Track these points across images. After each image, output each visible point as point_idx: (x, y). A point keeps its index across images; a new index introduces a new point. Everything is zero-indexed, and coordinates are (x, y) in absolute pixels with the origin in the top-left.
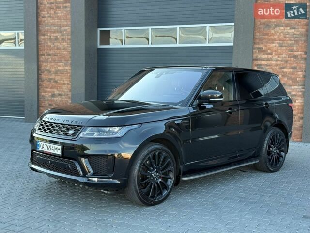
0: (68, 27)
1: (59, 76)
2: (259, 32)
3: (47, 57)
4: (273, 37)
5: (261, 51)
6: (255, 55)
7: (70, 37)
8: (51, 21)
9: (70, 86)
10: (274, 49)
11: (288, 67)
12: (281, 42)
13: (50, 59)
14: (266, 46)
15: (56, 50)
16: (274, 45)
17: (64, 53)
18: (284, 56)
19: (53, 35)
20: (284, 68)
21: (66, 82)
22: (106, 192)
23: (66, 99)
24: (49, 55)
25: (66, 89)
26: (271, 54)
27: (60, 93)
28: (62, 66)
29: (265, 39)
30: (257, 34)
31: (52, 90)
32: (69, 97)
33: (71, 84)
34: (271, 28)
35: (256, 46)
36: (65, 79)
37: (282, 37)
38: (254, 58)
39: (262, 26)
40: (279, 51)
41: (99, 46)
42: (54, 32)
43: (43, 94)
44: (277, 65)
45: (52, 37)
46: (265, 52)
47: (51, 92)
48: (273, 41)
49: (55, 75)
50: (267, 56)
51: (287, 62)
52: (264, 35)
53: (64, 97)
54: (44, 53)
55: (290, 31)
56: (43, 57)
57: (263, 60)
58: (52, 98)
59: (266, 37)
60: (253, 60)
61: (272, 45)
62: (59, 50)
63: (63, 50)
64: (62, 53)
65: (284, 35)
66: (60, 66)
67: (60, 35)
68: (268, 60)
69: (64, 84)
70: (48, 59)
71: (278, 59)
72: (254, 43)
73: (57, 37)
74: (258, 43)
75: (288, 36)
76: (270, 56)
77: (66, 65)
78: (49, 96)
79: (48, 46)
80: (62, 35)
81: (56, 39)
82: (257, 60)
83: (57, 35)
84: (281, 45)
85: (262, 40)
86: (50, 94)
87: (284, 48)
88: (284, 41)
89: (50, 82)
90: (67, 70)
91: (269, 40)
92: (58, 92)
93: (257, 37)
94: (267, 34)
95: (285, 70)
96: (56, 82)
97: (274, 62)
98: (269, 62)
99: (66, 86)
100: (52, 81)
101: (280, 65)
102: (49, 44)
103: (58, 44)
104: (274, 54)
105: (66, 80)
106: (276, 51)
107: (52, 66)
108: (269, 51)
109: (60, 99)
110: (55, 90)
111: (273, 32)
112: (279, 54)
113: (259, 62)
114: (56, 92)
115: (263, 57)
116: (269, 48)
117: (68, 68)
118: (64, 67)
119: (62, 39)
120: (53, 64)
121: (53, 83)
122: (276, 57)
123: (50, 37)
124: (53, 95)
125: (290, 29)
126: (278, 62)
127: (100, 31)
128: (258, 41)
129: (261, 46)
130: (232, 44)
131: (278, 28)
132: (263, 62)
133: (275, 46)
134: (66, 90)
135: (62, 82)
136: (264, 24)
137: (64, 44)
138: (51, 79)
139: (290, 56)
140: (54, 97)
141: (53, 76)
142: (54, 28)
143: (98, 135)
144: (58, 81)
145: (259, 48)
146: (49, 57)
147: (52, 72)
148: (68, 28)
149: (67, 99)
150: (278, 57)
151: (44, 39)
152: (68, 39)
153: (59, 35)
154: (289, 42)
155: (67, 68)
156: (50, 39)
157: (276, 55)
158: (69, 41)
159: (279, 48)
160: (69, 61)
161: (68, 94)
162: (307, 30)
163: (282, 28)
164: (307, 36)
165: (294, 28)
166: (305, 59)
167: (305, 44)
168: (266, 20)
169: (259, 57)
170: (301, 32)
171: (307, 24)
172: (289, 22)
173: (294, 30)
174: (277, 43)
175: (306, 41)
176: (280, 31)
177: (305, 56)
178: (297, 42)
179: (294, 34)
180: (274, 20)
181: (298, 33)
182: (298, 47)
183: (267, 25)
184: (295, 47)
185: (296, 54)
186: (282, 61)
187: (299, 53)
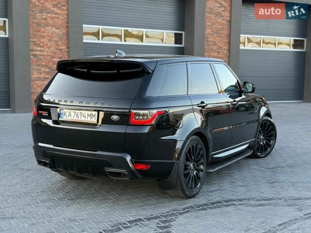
2: (33, 30)
4: (43, 34)
5: (35, 44)
6: (31, 47)
10: (45, 43)
11: (56, 57)
12: (50, 38)
14: (38, 40)
16: (45, 40)
18: (52, 49)
20: (53, 58)
26: (43, 47)
29: (38, 35)
30: (31, 31)
34: (42, 27)
35: (31, 40)
37: (50, 34)
38: (31, 49)
39: (34, 25)
40: (49, 45)
44: (48, 55)
46: (38, 45)
48: (44, 37)
50: (40, 48)
51: (55, 54)
52: (36, 31)
55: (56, 30)
57: (38, 51)
59: (38, 33)
61: (43, 40)
65: (52, 33)
68: (41, 51)
71: (49, 51)
72: (30, 38)
74: (32, 38)
75: (54, 34)
76: (42, 49)
84: (50, 41)
85: (35, 35)
87: (52, 43)
88: (52, 37)
91: (41, 36)
93: (31, 33)
94: (39, 31)
95: (54, 59)
97: (46, 53)
98: (42, 53)
104: (45, 47)
106: (46, 45)
111: (43, 30)
112: (49, 48)
113: (34, 53)
115: (37, 48)
116: (42, 42)
125: (56, 29)
126: (49, 54)
128: (32, 36)
129: (35, 40)
131: (47, 28)
132: (37, 53)
136: (36, 23)
139: (57, 49)
145: (33, 41)
150: (49, 49)
154: (56, 39)
157: (47, 48)
159: (49, 43)
162: (68, 31)
163: (49, 28)
164: (68, 36)
165: (58, 29)
166: (68, 52)
167: (67, 41)
168: (37, 20)
169: (34, 48)
170: (63, 32)
171: (68, 27)
172: (53, 24)
173: (58, 30)
174: (47, 39)
175: (68, 39)
176: (48, 30)
177: (67, 50)
178: (61, 39)
179: (59, 33)
180: (43, 21)
181: (61, 33)
182: (63, 43)
183: (39, 24)
184: (60, 43)
185: (61, 48)
186: (51, 52)
187: (63, 47)
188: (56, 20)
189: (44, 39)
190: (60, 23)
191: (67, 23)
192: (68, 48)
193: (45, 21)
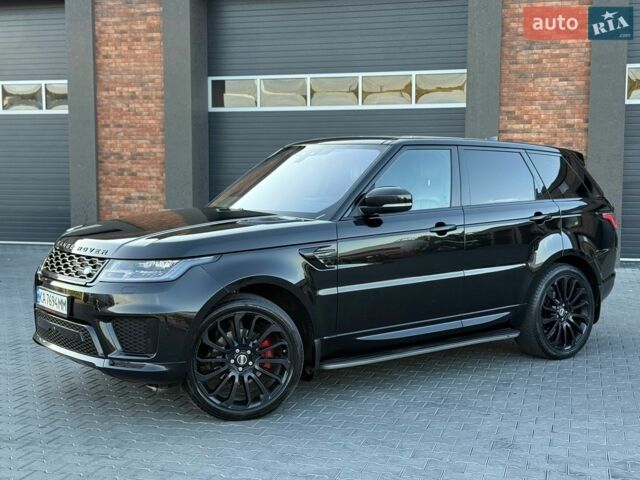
0: (156, 76)
1: (139, 163)
2: (508, 86)
3: (115, 130)
4: (531, 94)
5: (512, 117)
6: (502, 124)
7: (160, 93)
8: (123, 65)
9: (161, 182)
10: (535, 113)
12: (545, 102)
13: (122, 134)
14: (520, 109)
15: (132, 118)
16: (534, 107)
17: (150, 122)
18: (550, 125)
19: (126, 89)
21: (154, 174)
22: (154, 389)
23: (154, 207)
24: (120, 126)
25: (153, 188)
26: (529, 122)
27: (142, 195)
28: (145, 146)
29: (519, 97)
30: (505, 90)
31: (126, 190)
32: (161, 203)
33: (164, 178)
34: (528, 80)
35: (504, 109)
36: (151, 170)
37: (547, 94)
38: (501, 127)
39: (512, 77)
40: (543, 117)
41: (212, 109)
42: (128, 85)
43: (107, 197)
45: (124, 94)
46: (519, 120)
47: (123, 194)
48: (532, 101)
49: (133, 164)
50: (522, 126)
51: (555, 135)
52: (516, 90)
53: (149, 202)
54: (108, 122)
55: (560, 84)
56: (107, 129)
57: (517, 132)
58: (127, 205)
59: (521, 94)
60: (500, 132)
61: (530, 108)
62: (138, 117)
63: (146, 117)
64: (145, 122)
65: (551, 91)
66: (141, 146)
67: (140, 89)
68: (524, 131)
69: (150, 178)
70: (117, 133)
72: (501, 105)
73: (134, 93)
74: (507, 105)
75: (555, 93)
76: (528, 126)
77: (153, 143)
78: (120, 202)
79: (116, 110)
80: (146, 90)
81: (133, 97)
82: (505, 131)
83: (134, 89)
84: (545, 108)
85: (513, 99)
86: (122, 198)
87: (551, 112)
88: (549, 100)
89: (122, 174)
90: (155, 153)
91: (525, 99)
92: (138, 194)
93: (505, 94)
94: (522, 90)
96: (133, 174)
97: (534, 136)
99: (154, 182)
100: (125, 173)
101: (544, 140)
102: (119, 105)
103: (137, 105)
104: (534, 122)
105: (154, 172)
106: (537, 117)
107: (125, 146)
108: (526, 117)
109: (141, 206)
110: (132, 190)
111: (531, 85)
112: (543, 123)
113: (509, 136)
114: (134, 194)
115: (516, 126)
116: (526, 113)
117: (158, 150)
118: (149, 147)
119: (145, 98)
120: (127, 142)
121: (129, 178)
122: (538, 127)
123: (121, 93)
124: (128, 200)
125: (560, 80)
126: (542, 136)
127: (213, 82)
128: (506, 101)
129: (512, 109)
130: (464, 105)
131: (539, 80)
132: (516, 136)
133: (536, 109)
134: (154, 190)
135: (146, 175)
136: (517, 72)
137: (150, 105)
138: (123, 170)
139: (560, 126)
140: (129, 203)
141: (127, 165)
142: (129, 77)
143: (132, 276)
144: (139, 174)
145: (508, 112)
146: (120, 129)
147: (125, 158)
148: (158, 77)
149: (157, 207)
150: (541, 127)
151: (110, 97)
152: (157, 97)
153: (138, 90)
154: (559, 103)
155: (154, 150)
156: (121, 97)
157: (538, 123)
158: (158, 101)
159: (542, 112)
160: (160, 137)
161: (157, 198)
162: (588, 83)
163: (547, 79)
164: (588, 93)
165: (567, 80)
166: (586, 130)
167: (585, 106)
168: (519, 66)
169: (509, 126)
170: (577, 86)
171: (588, 73)
172: (557, 70)
173: (565, 83)
174: (540, 105)
175: (587, 101)
176: (543, 85)
177: (585, 126)
178: (571, 102)
179: (566, 90)
180: (532, 66)
181: (573, 88)
182: (574, 111)
183: (522, 75)
184: (568, 111)
185: (570, 121)
186: (547, 133)
187: (576, 120)
188: (562, 60)
189: (532, 104)
190: (570, 66)
191: (589, 64)
192: (587, 121)
193: (537, 65)
